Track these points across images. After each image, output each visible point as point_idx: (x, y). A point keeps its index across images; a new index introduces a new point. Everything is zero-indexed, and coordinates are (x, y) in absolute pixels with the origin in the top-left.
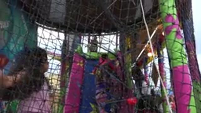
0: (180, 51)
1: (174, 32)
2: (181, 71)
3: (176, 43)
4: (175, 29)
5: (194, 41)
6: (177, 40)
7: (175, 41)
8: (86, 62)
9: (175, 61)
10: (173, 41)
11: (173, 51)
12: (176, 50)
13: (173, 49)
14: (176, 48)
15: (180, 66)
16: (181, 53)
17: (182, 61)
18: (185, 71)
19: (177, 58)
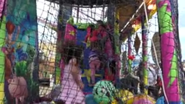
0: (168, 21)
1: (165, 6)
2: (168, 36)
3: (166, 15)
4: (166, 4)
5: (178, 15)
6: (167, 12)
7: (166, 13)
8: (77, 31)
9: (164, 29)
10: (164, 13)
11: (164, 21)
12: (166, 20)
13: (164, 19)
14: (165, 19)
15: (168, 33)
16: (169, 23)
17: (169, 29)
18: (171, 37)
19: (166, 27)
